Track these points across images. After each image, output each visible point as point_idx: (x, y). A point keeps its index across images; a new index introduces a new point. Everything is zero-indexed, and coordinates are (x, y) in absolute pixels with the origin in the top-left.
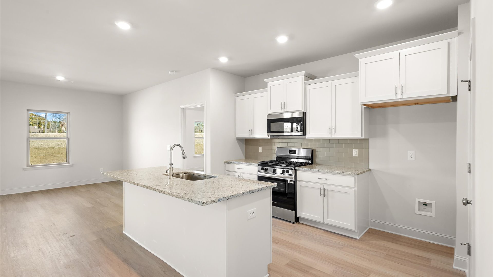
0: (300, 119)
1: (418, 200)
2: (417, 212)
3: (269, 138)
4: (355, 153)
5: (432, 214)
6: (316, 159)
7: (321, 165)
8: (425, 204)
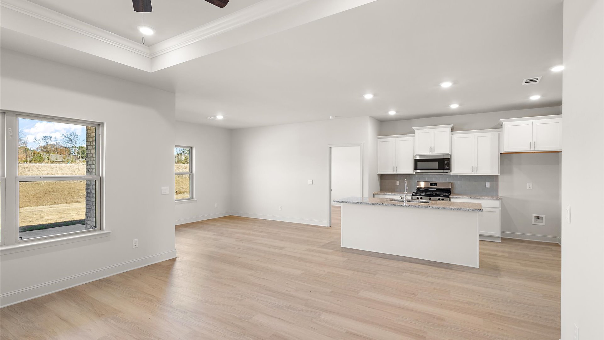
0: (448, 160)
1: (534, 215)
2: (534, 223)
3: (414, 174)
4: (488, 185)
5: (544, 224)
6: (454, 190)
7: (460, 194)
8: (538, 218)
